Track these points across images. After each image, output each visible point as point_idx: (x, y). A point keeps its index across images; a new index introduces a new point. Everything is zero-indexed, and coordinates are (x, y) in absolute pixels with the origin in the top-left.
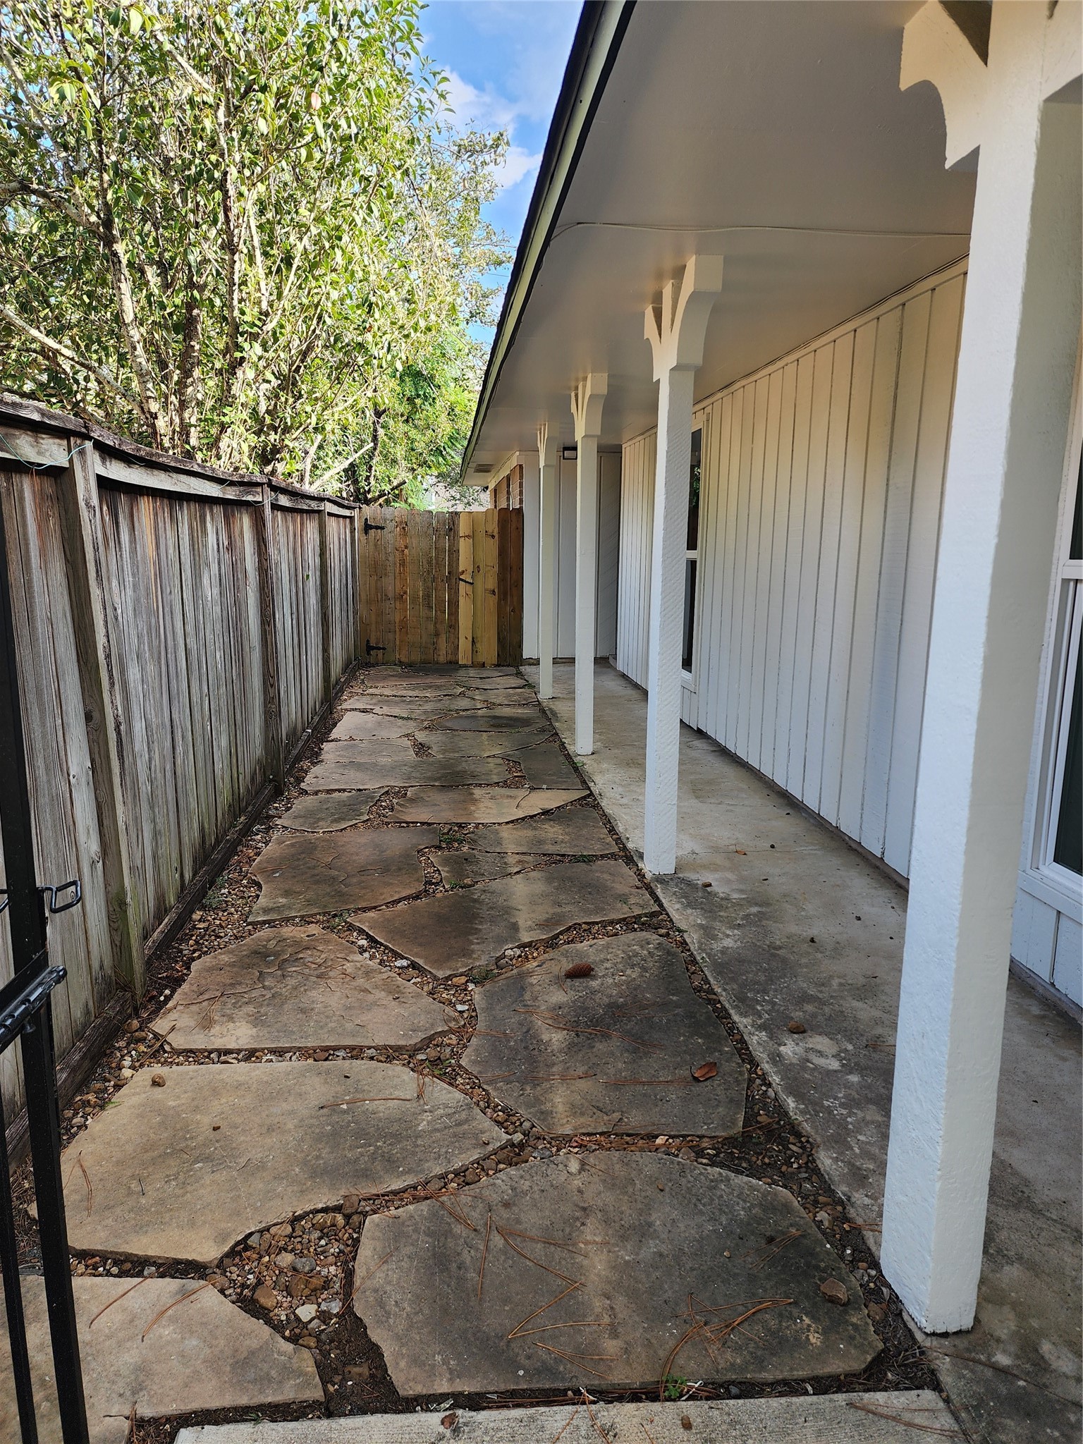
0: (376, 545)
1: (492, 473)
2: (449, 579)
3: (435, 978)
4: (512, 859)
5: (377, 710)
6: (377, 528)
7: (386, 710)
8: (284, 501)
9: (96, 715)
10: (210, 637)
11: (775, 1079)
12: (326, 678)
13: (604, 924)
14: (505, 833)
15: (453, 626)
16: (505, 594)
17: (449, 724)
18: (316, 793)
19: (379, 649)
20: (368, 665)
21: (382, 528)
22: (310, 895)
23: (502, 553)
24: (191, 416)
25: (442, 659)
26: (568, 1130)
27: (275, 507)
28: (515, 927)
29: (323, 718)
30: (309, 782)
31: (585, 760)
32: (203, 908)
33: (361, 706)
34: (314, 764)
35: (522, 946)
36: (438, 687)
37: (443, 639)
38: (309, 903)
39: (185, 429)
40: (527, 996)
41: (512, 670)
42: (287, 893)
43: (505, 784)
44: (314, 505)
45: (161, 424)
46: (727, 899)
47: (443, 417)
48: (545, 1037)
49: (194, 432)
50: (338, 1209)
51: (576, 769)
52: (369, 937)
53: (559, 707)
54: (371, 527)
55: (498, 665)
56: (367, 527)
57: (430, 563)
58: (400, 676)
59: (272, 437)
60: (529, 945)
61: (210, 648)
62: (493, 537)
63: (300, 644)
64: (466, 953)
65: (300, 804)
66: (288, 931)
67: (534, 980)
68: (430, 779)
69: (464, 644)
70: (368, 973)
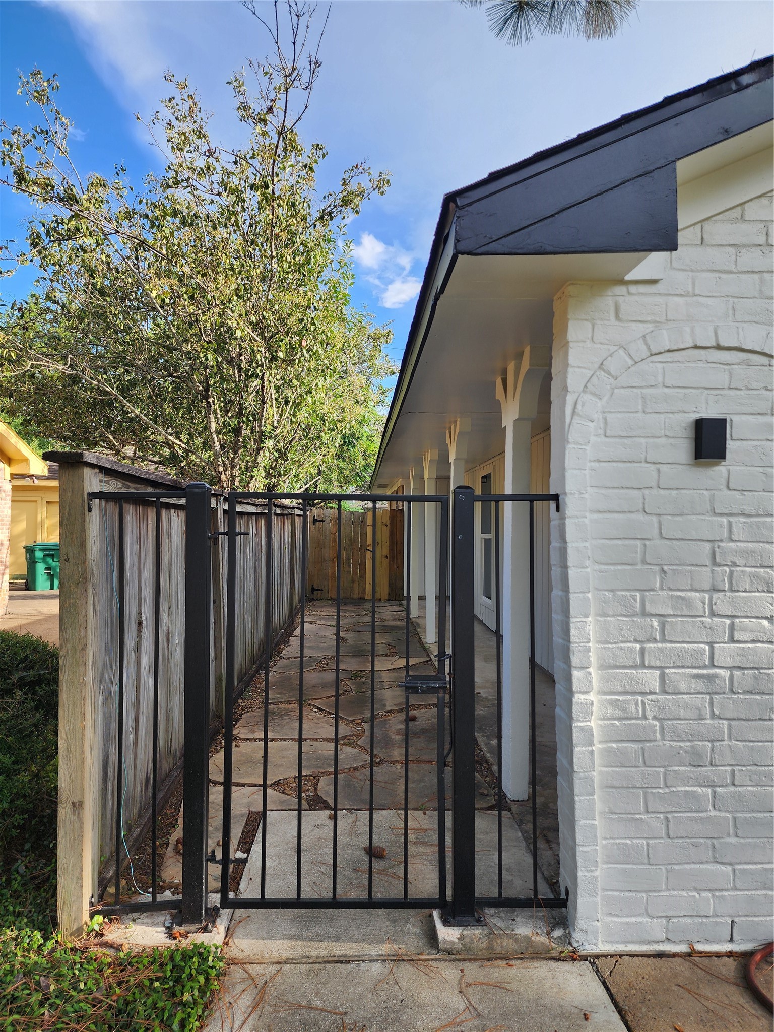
0: (319, 530)
1: (388, 488)
2: (360, 549)
3: (347, 720)
4: (385, 684)
5: (318, 622)
6: (320, 521)
7: (323, 622)
8: (278, 511)
9: (217, 601)
10: (248, 575)
11: (485, 749)
12: (291, 604)
13: (426, 706)
14: (384, 674)
15: (363, 576)
16: (393, 558)
17: (358, 629)
18: (289, 658)
19: (319, 590)
20: (312, 600)
21: (323, 521)
22: (291, 694)
23: (392, 534)
24: (236, 472)
25: (356, 596)
26: (398, 759)
27: (275, 514)
28: (385, 705)
29: (289, 626)
30: (284, 653)
31: (431, 646)
32: (242, 699)
33: (310, 621)
34: (287, 646)
35: (387, 712)
36: (353, 611)
37: (356, 584)
38: (291, 697)
39: (233, 477)
40: (387, 726)
41: (397, 603)
42: (280, 694)
43: (386, 655)
44: (290, 511)
45: (223, 476)
46: (486, 698)
47: (360, 457)
48: (393, 737)
49: (237, 480)
50: (311, 775)
51: (425, 649)
52: (318, 708)
53: (420, 621)
54: (317, 521)
55: (389, 600)
56: (315, 521)
57: (350, 540)
58: (330, 606)
59: (273, 480)
60: (390, 711)
61: (248, 580)
62: (386, 525)
63: (281, 583)
64: (363, 713)
65: (281, 663)
66: (282, 706)
67: (391, 722)
68: (348, 652)
69: (368, 587)
70: (318, 718)
